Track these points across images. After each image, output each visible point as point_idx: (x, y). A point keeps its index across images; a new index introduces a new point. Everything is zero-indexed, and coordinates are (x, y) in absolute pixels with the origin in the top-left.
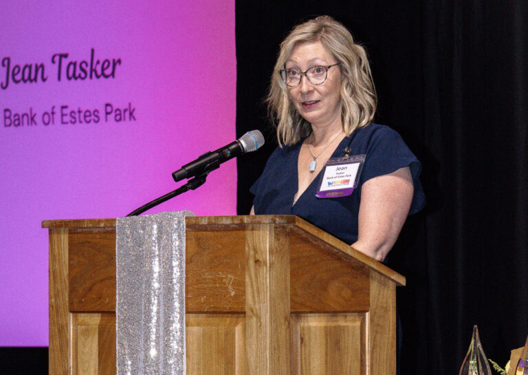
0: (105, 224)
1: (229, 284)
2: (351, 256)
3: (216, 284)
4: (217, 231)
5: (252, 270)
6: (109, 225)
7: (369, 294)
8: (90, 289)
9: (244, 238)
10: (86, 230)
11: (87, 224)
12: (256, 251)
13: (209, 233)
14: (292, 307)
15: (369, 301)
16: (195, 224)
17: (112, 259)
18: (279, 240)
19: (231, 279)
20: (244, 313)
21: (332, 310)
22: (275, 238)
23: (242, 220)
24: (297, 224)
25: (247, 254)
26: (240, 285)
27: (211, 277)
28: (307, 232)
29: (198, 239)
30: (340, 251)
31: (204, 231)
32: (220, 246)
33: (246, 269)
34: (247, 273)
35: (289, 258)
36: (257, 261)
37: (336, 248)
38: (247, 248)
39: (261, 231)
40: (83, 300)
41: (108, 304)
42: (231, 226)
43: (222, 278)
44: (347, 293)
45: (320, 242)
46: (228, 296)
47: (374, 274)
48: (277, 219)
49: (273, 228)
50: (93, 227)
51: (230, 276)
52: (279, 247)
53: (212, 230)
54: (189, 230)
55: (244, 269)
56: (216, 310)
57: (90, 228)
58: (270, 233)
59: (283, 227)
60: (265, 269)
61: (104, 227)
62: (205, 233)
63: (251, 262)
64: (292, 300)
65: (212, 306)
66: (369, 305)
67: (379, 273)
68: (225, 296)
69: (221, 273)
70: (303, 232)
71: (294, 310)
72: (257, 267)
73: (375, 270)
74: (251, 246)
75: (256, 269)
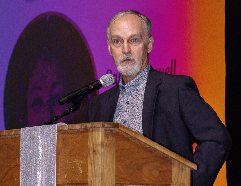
0: (14, 133)
1: (79, 166)
2: (159, 150)
3: (72, 166)
4: (73, 133)
5: (92, 156)
6: (16, 133)
7: (171, 174)
8: (7, 174)
9: (87, 137)
10: (4, 137)
11: (5, 133)
12: (94, 145)
13: (69, 135)
14: (117, 180)
15: (171, 179)
16: (62, 130)
17: (18, 154)
18: (108, 138)
19: (80, 163)
20: (87, 184)
21: (146, 183)
22: (105, 136)
23: (86, 126)
24: (120, 128)
25: (89, 147)
26: (85, 167)
27: (70, 162)
28: (127, 134)
29: (63, 139)
30: (151, 147)
31: (67, 134)
32: (75, 143)
33: (89, 156)
34: (89, 159)
35: (115, 149)
36: (94, 151)
37: (148, 145)
38: (89, 143)
39: (97, 132)
40: (3, 180)
41: (16, 181)
42: (81, 130)
43: (75, 163)
44: (155, 173)
45: (137, 140)
46: (79, 173)
47: (174, 162)
48: (106, 125)
49: (104, 131)
50: (9, 135)
51: (80, 161)
52: (108, 142)
53: (71, 134)
54: (59, 134)
55: (87, 156)
56: (72, 183)
57: (7, 135)
58: (102, 133)
59: (111, 130)
60: (98, 155)
61: (14, 135)
62: (67, 135)
63: (91, 152)
64: (117, 176)
65: (70, 180)
66: (171, 181)
67: (178, 161)
68: (77, 174)
69: (75, 160)
70: (125, 134)
71: (118, 182)
72: (94, 154)
73: (176, 160)
74: (91, 142)
75: (94, 156)
